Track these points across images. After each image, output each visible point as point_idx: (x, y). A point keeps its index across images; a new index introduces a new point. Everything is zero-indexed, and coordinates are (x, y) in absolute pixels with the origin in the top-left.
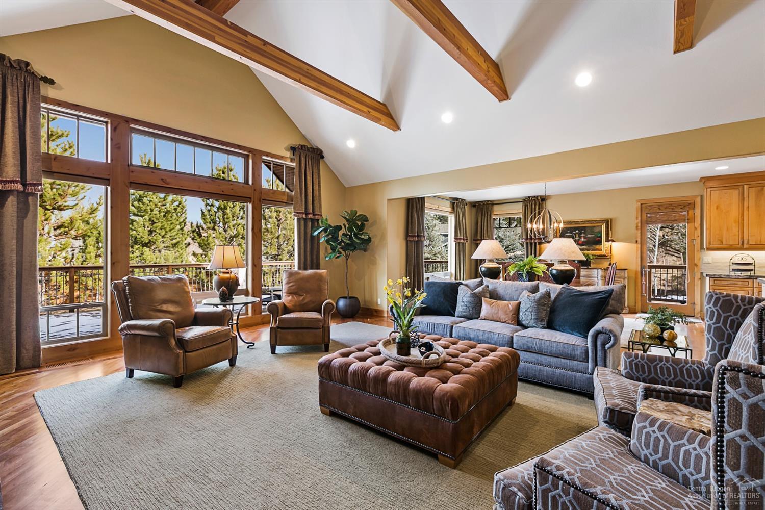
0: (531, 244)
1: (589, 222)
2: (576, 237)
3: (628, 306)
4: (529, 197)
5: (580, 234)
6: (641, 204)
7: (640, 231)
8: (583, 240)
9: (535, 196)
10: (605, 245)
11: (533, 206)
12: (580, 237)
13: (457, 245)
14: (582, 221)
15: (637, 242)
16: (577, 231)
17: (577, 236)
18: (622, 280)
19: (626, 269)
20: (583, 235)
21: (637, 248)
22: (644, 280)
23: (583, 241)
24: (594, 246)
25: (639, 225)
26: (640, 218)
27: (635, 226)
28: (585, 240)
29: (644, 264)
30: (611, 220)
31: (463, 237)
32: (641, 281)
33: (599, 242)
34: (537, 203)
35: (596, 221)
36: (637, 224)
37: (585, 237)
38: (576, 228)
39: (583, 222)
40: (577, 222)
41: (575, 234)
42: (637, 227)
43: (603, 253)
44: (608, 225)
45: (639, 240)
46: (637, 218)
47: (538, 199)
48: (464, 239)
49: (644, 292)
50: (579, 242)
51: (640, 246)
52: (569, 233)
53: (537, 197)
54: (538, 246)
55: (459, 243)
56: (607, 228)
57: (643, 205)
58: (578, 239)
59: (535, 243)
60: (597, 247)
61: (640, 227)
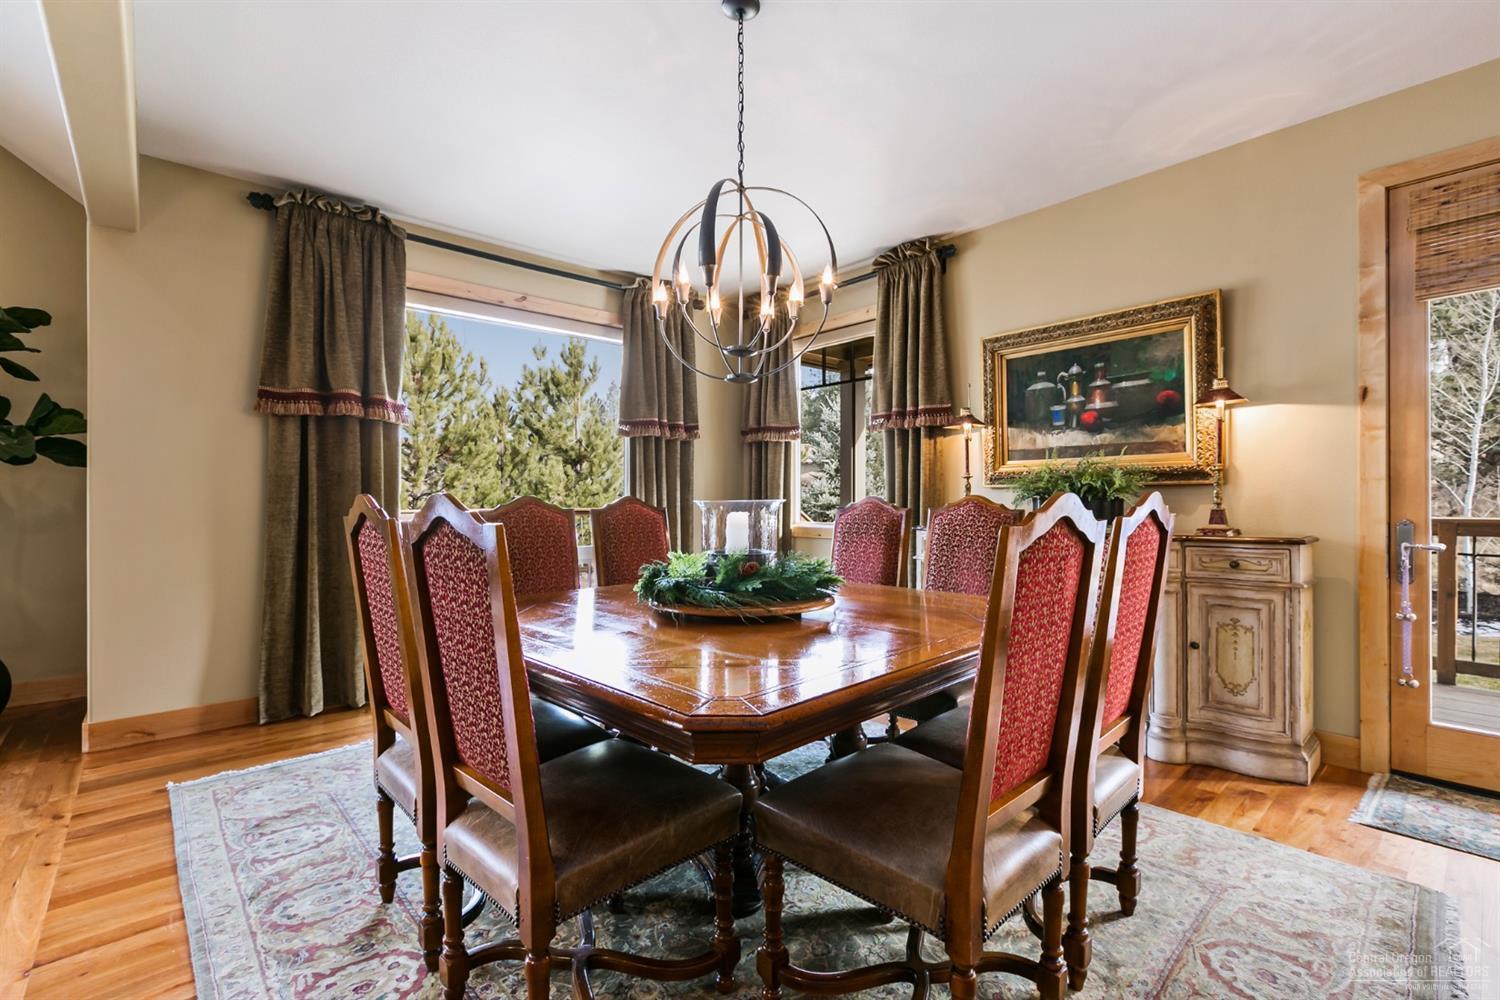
0: (904, 433)
1: (1125, 318)
2: (1069, 395)
3: (1316, 735)
4: (894, 250)
5: (1085, 381)
6: (1388, 190)
7: (1383, 335)
8: (1098, 404)
9: (912, 243)
10: (1195, 421)
11: (911, 286)
12: (1087, 393)
13: (639, 449)
14: (1094, 321)
15: (1365, 393)
16: (1075, 369)
17: (1075, 391)
18: (1277, 598)
19: (1298, 542)
20: (1099, 383)
21: (1367, 427)
22: (1406, 603)
23: (1102, 412)
24: (1148, 429)
25: (1380, 302)
26: (1380, 269)
27: (1359, 308)
28: (1109, 404)
29: (1408, 512)
30: (1227, 298)
31: (660, 417)
32: (1393, 603)
33: (1172, 411)
34: (925, 268)
35: (1154, 309)
36: (1366, 298)
37: (1108, 394)
38: (1067, 358)
39: (1097, 324)
40: (1071, 329)
41: (1067, 384)
42: (1365, 316)
43: (1188, 458)
44: (1212, 321)
45: (1378, 384)
46: (1365, 266)
47: (924, 252)
48: (661, 425)
49: (1408, 667)
50: (1085, 416)
51: (1382, 414)
52: (1042, 379)
53: (922, 242)
54: (924, 442)
55: (646, 439)
56: (1207, 337)
57: (1404, 196)
58: (1082, 404)
59: (917, 431)
60: (1164, 433)
61: (1383, 316)
